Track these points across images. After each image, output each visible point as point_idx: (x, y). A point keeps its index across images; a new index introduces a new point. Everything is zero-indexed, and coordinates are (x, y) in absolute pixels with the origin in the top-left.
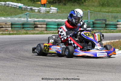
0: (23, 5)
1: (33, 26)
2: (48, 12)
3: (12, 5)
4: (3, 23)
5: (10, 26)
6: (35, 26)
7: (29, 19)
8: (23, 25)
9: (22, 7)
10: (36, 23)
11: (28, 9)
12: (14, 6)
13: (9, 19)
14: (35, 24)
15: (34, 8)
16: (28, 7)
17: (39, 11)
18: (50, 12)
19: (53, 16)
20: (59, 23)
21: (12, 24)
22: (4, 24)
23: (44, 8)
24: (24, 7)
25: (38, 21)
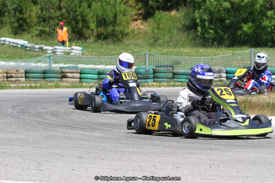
0: (27, 42)
1: (60, 76)
2: (68, 53)
3: (10, 43)
4: (13, 69)
5: (23, 75)
6: (63, 75)
7: (54, 65)
8: (44, 73)
9: (27, 45)
10: (64, 70)
11: (36, 48)
12: (14, 43)
14: (62, 72)
15: (45, 48)
16: (36, 46)
17: (54, 52)
18: (72, 54)
19: (79, 60)
21: (26, 72)
22: (14, 71)
24: (29, 45)
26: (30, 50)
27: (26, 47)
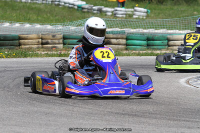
0: (84, 3)
2: (131, 16)
3: (65, 3)
4: (49, 34)
5: (61, 41)
9: (83, 6)
11: (94, 10)
12: (70, 4)
13: (60, 29)
15: (105, 9)
16: (94, 8)
17: (114, 15)
18: (135, 16)
19: (140, 23)
20: (151, 37)
21: (64, 38)
22: (51, 37)
23: (123, 9)
24: (87, 6)
25: (113, 33)
26: (88, 12)
27: (83, 8)
